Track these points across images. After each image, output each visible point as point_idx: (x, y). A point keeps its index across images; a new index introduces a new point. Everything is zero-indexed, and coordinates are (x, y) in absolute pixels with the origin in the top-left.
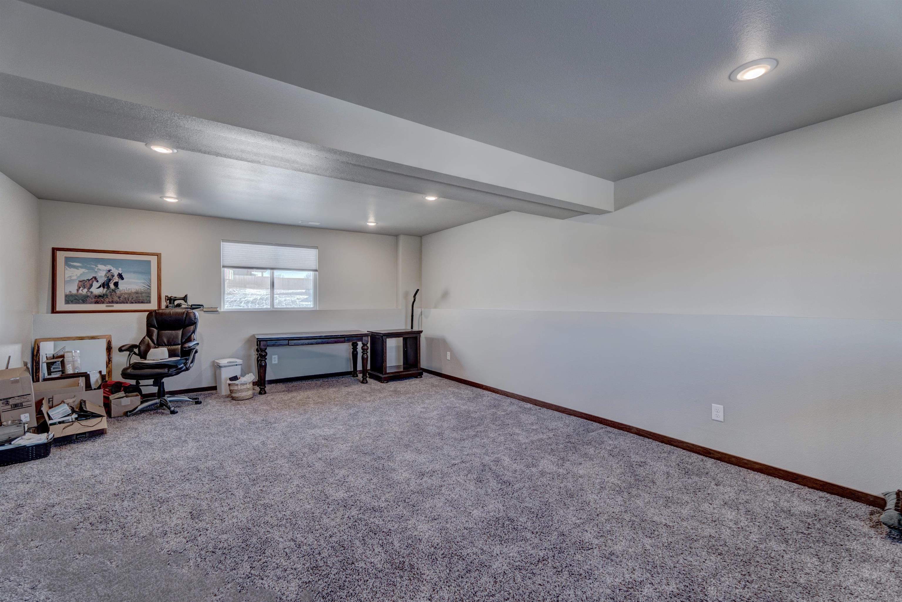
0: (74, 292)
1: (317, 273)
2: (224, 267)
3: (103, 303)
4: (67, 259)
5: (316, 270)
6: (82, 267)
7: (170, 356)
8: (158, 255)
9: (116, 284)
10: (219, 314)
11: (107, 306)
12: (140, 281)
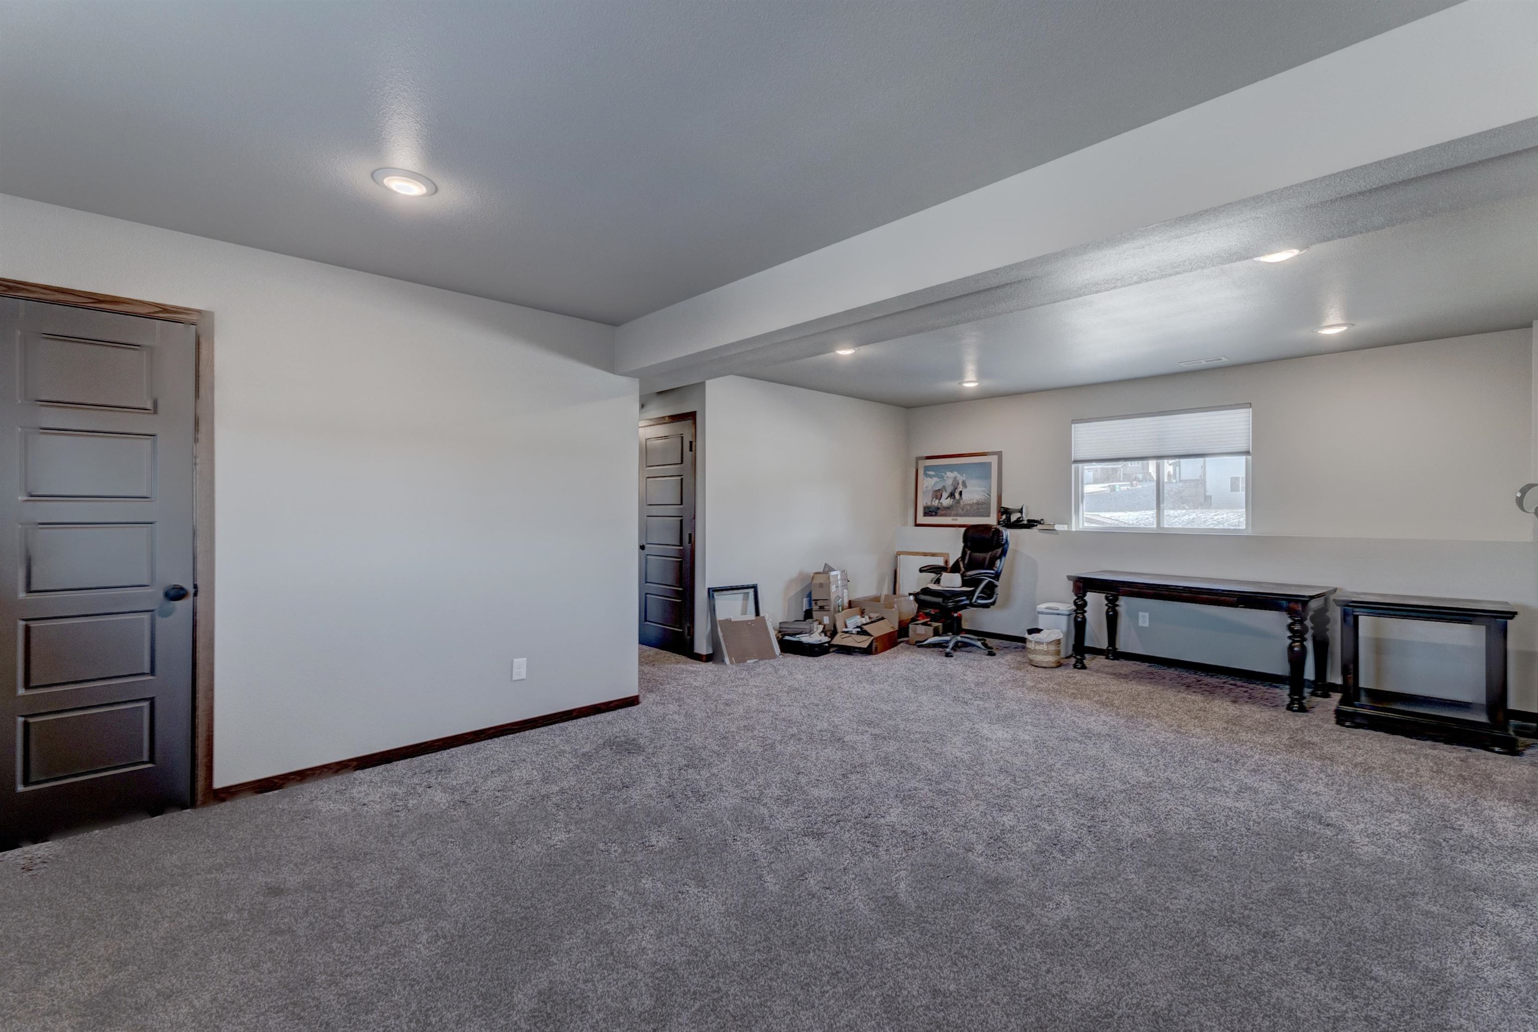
0: (929, 504)
1: (1250, 457)
2: (1076, 462)
3: (950, 515)
4: (927, 468)
5: (1247, 453)
6: (934, 476)
7: (964, 585)
8: (999, 454)
9: (961, 493)
10: (1058, 534)
11: (953, 520)
12: (979, 489)
